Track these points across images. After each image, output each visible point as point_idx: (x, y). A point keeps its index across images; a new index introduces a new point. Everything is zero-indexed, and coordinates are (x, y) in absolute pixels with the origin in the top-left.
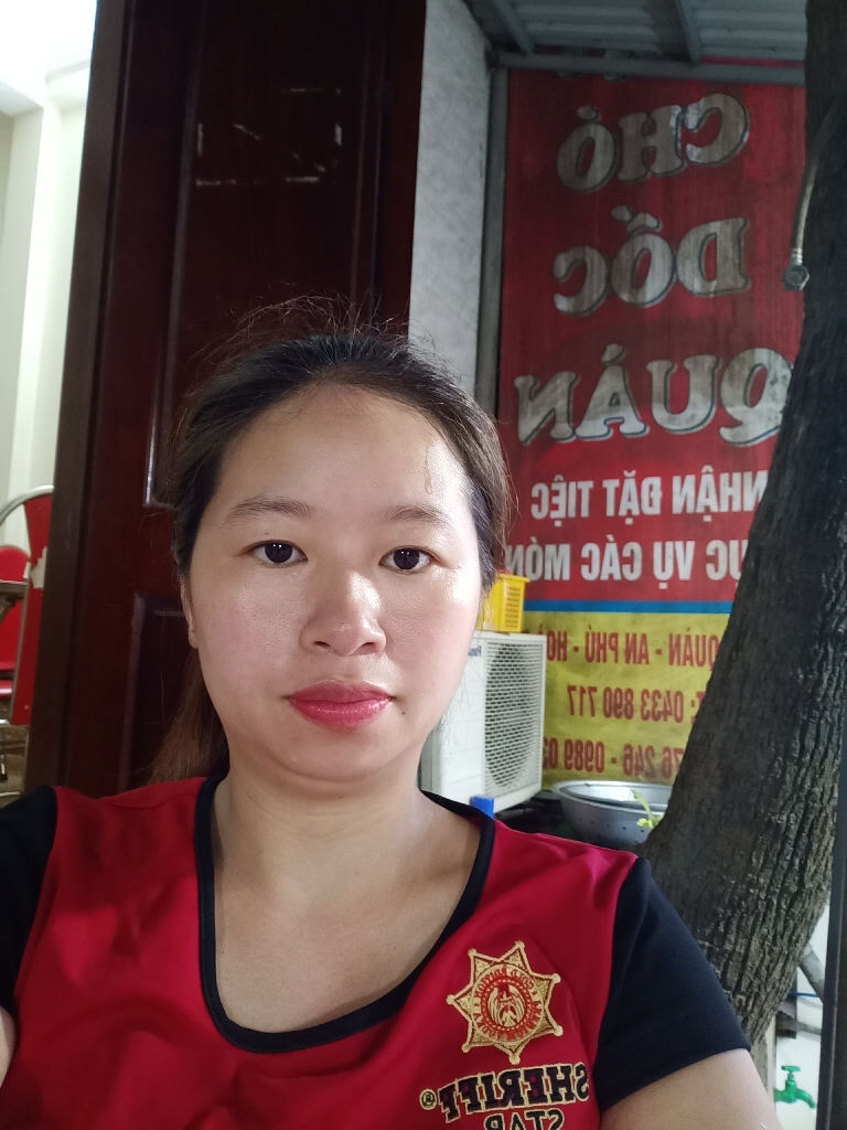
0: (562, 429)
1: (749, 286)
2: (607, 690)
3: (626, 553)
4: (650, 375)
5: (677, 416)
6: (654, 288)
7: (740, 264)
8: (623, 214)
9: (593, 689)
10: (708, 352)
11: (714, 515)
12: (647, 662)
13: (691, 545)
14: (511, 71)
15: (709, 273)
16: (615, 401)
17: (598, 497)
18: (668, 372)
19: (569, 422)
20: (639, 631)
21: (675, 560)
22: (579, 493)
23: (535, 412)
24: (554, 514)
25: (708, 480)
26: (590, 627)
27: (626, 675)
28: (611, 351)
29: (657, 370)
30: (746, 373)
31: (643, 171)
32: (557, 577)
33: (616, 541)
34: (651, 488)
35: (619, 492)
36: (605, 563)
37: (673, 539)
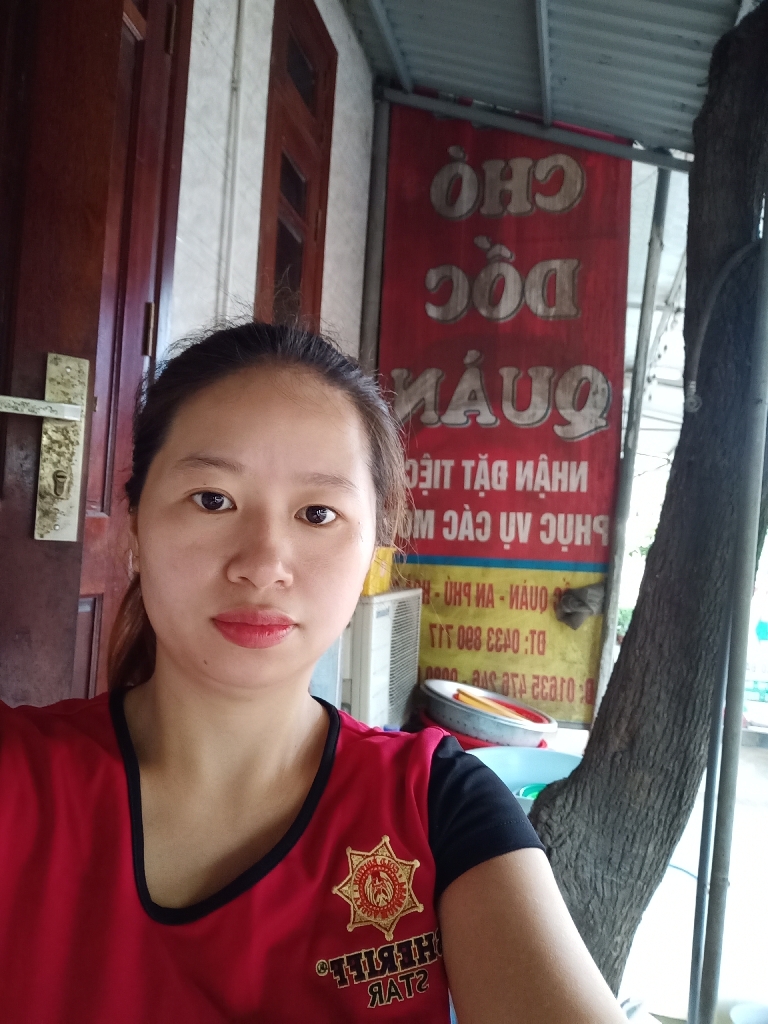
0: (430, 416)
1: (579, 316)
2: (461, 628)
3: (479, 520)
4: (502, 378)
5: (521, 413)
6: (507, 308)
7: (573, 296)
8: (483, 242)
9: (450, 627)
10: (548, 365)
11: (547, 493)
12: (493, 607)
13: (529, 516)
14: (393, 105)
15: (550, 299)
16: (473, 397)
17: (457, 473)
18: (515, 377)
19: (435, 410)
20: (488, 581)
21: (516, 527)
22: (443, 469)
23: (409, 400)
24: (422, 485)
25: (543, 465)
26: (449, 578)
27: (476, 616)
28: (471, 356)
29: (508, 374)
30: (575, 384)
31: (501, 209)
32: (423, 537)
33: (471, 509)
34: (499, 469)
35: (474, 470)
36: (462, 527)
37: (516, 511)
